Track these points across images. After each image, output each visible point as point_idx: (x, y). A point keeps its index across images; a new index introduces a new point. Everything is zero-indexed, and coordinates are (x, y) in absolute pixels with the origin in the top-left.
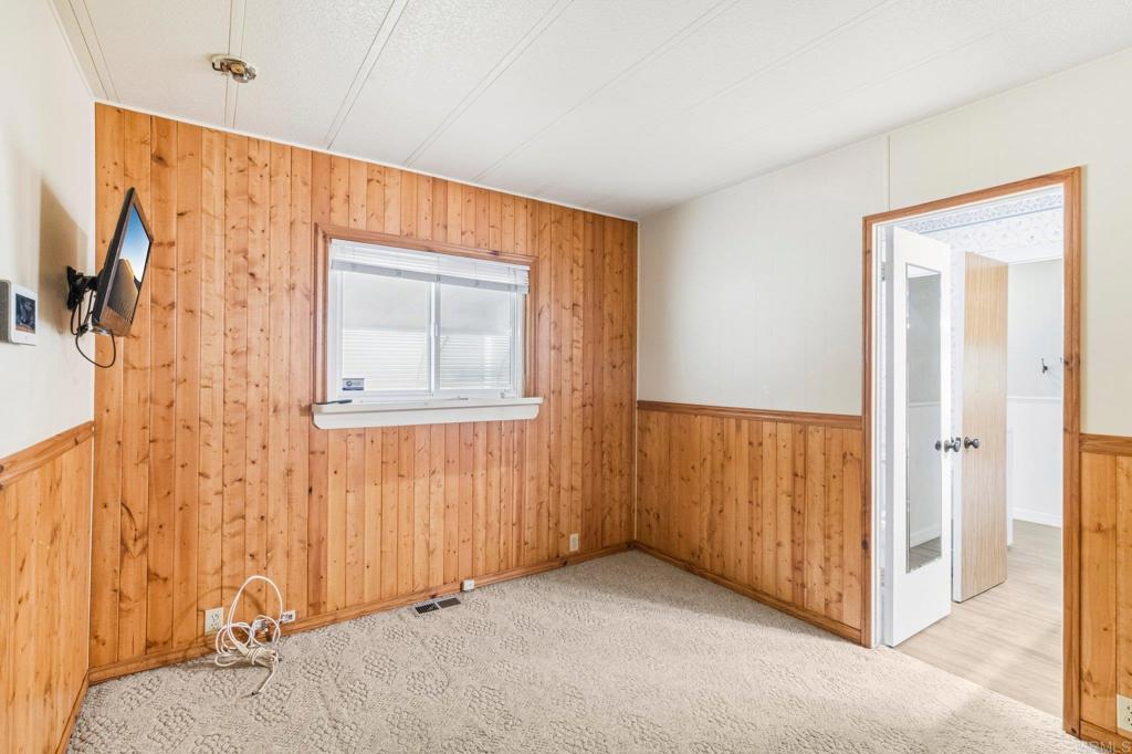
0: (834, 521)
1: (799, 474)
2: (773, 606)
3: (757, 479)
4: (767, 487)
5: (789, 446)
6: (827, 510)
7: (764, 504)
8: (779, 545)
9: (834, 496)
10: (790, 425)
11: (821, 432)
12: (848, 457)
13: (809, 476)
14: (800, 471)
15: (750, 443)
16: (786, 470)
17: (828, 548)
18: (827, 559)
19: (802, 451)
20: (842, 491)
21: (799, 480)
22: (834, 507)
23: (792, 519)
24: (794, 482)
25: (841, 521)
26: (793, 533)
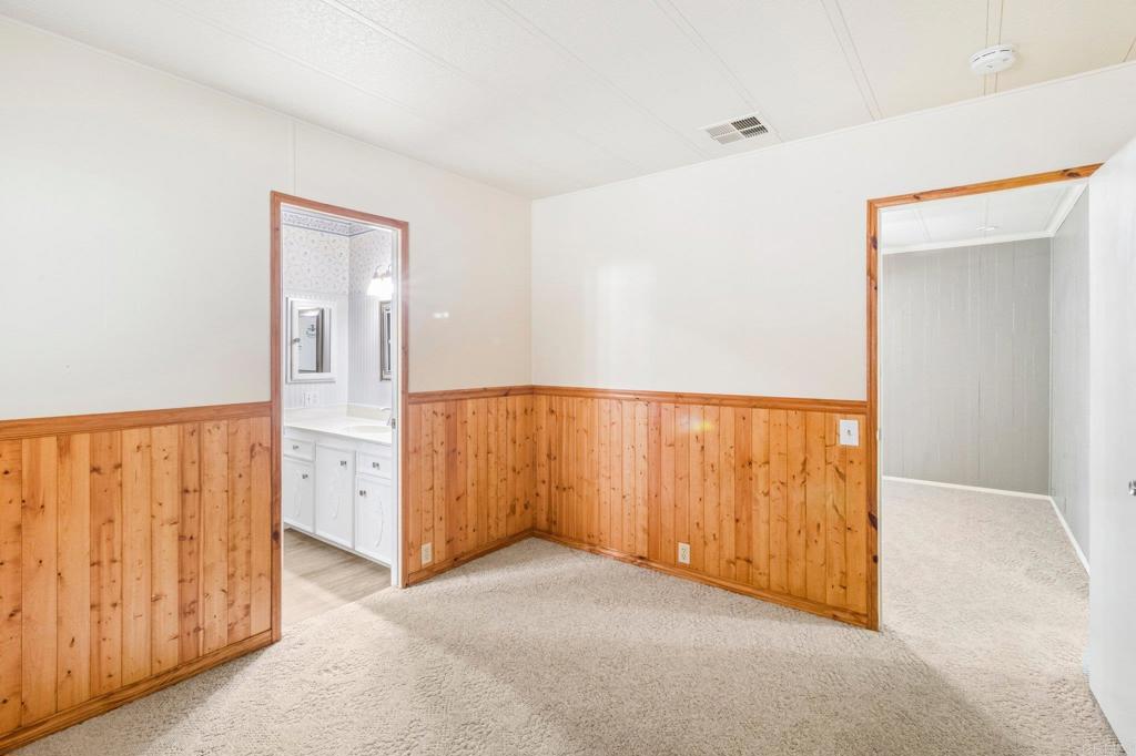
0: (241, 527)
1: (191, 489)
2: (147, 693)
3: (111, 521)
4: (134, 524)
5: (175, 455)
6: (231, 518)
7: (127, 555)
8: (155, 600)
9: (240, 497)
10: (174, 427)
11: (223, 428)
12: (257, 448)
13: (206, 489)
14: (192, 484)
15: (95, 470)
16: (168, 491)
17: (232, 563)
18: (231, 576)
19: (196, 457)
20: (249, 489)
21: (190, 497)
22: (239, 512)
23: (180, 551)
24: (183, 502)
25: (249, 523)
26: (181, 570)
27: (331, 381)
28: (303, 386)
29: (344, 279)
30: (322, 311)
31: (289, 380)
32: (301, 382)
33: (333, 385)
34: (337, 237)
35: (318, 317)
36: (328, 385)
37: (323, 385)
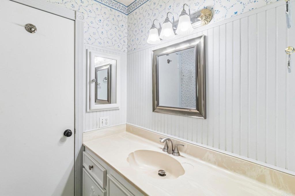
27: (117, 109)
28: (98, 113)
29: (124, 42)
30: (111, 66)
31: (88, 110)
32: (97, 111)
33: (117, 111)
34: (120, 14)
35: (108, 69)
36: (114, 111)
37: (111, 112)
